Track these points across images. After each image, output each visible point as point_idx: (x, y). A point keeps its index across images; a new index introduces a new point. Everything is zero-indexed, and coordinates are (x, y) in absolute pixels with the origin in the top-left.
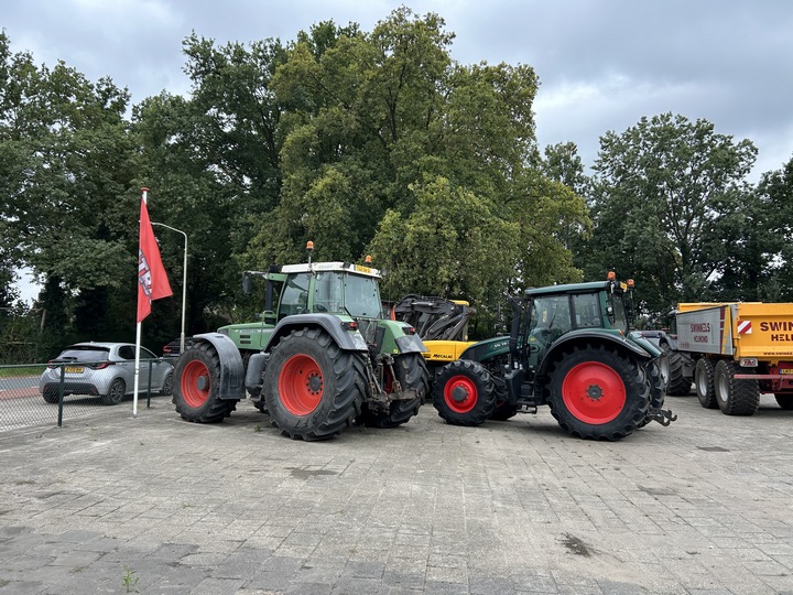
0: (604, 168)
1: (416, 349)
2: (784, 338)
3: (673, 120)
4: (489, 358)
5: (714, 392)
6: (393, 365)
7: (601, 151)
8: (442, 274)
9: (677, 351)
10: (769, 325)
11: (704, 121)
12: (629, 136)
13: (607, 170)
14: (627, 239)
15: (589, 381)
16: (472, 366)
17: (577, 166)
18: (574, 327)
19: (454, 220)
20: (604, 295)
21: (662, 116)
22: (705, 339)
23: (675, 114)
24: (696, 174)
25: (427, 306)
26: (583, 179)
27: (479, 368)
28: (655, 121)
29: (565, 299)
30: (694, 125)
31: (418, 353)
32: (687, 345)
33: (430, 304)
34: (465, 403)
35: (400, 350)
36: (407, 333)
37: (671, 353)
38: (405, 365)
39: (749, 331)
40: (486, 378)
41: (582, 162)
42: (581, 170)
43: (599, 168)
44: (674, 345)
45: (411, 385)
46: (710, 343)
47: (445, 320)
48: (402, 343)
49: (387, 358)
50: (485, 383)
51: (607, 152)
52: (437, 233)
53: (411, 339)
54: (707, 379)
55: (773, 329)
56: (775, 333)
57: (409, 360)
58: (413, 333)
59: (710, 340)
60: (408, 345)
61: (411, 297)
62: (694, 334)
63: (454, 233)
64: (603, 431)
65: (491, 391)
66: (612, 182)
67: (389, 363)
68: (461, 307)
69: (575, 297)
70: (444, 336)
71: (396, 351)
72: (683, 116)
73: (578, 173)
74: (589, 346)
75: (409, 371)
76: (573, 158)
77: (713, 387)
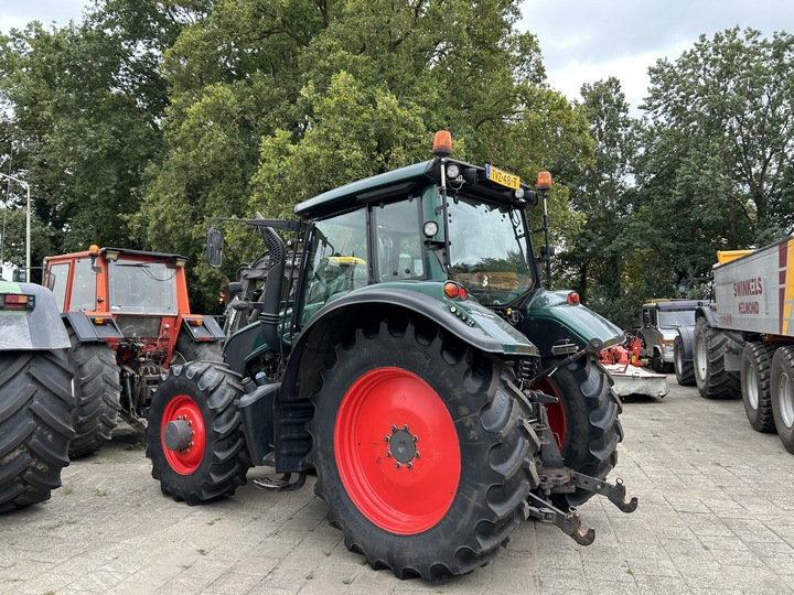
0: (656, 107)
3: (741, 36)
5: (769, 404)
7: (651, 86)
9: (718, 330)
11: (783, 34)
12: (685, 63)
13: (660, 109)
14: (681, 188)
16: (197, 377)
17: (620, 106)
21: (727, 32)
22: (753, 308)
24: (774, 104)
26: (629, 122)
28: (718, 38)
30: (771, 41)
32: (729, 319)
34: (190, 455)
37: (710, 333)
40: (220, 402)
41: (626, 100)
42: (626, 110)
43: (647, 107)
44: (714, 319)
46: (762, 315)
50: (215, 413)
51: (658, 86)
54: (760, 380)
59: (762, 308)
62: (739, 299)
66: (665, 122)
72: (754, 29)
73: (622, 115)
74: (384, 328)
76: (615, 97)
77: (768, 396)
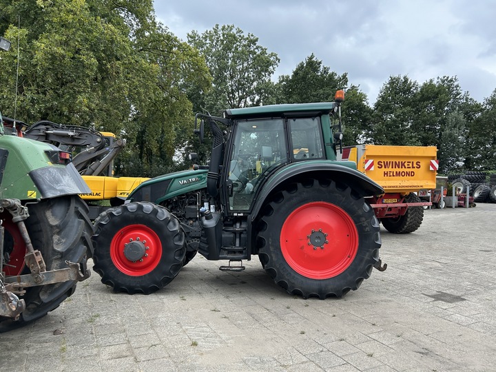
1: (72, 189)
2: (391, 174)
3: (234, 30)
4: (171, 199)
6: (26, 221)
8: (81, 102)
10: (383, 164)
11: (252, 35)
12: (207, 37)
15: (311, 225)
16: (155, 212)
18: (291, 160)
19: (94, 48)
20: (327, 119)
21: (228, 27)
23: (236, 27)
25: (68, 136)
27: (164, 213)
28: (224, 28)
29: (279, 123)
30: (246, 37)
31: (76, 196)
33: (71, 134)
34: (144, 262)
35: (41, 191)
36: (54, 161)
38: (52, 218)
39: (372, 169)
40: (175, 227)
45: (63, 256)
47: (89, 153)
48: (45, 179)
49: (13, 207)
50: (175, 234)
52: (73, 58)
53: (63, 173)
55: (385, 167)
56: (386, 170)
57: (59, 209)
58: (66, 162)
60: (58, 182)
61: (45, 124)
63: (94, 60)
64: (331, 288)
65: (182, 243)
67: (17, 217)
68: (108, 139)
69: (291, 121)
70: (88, 170)
71: (33, 194)
72: (240, 29)
74: (316, 182)
75: (60, 229)
